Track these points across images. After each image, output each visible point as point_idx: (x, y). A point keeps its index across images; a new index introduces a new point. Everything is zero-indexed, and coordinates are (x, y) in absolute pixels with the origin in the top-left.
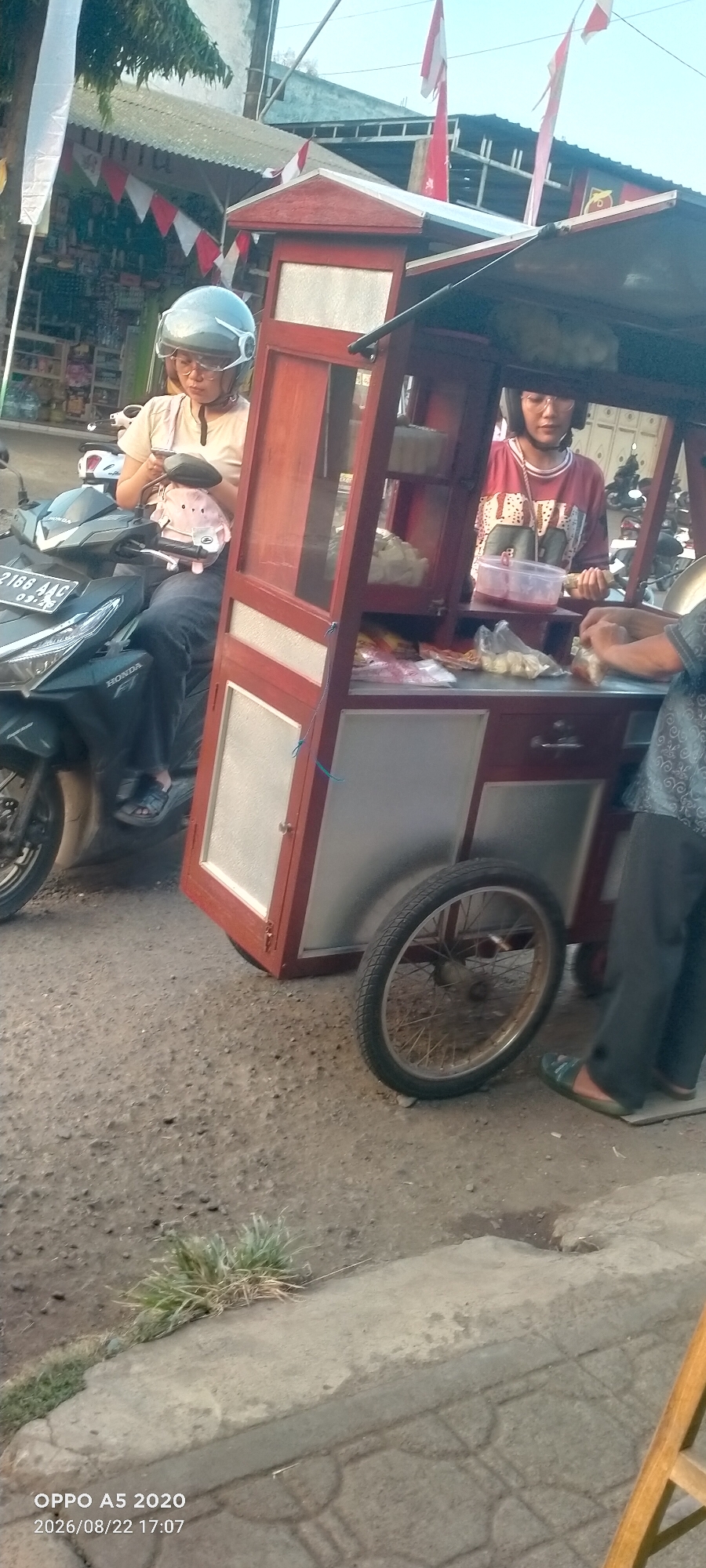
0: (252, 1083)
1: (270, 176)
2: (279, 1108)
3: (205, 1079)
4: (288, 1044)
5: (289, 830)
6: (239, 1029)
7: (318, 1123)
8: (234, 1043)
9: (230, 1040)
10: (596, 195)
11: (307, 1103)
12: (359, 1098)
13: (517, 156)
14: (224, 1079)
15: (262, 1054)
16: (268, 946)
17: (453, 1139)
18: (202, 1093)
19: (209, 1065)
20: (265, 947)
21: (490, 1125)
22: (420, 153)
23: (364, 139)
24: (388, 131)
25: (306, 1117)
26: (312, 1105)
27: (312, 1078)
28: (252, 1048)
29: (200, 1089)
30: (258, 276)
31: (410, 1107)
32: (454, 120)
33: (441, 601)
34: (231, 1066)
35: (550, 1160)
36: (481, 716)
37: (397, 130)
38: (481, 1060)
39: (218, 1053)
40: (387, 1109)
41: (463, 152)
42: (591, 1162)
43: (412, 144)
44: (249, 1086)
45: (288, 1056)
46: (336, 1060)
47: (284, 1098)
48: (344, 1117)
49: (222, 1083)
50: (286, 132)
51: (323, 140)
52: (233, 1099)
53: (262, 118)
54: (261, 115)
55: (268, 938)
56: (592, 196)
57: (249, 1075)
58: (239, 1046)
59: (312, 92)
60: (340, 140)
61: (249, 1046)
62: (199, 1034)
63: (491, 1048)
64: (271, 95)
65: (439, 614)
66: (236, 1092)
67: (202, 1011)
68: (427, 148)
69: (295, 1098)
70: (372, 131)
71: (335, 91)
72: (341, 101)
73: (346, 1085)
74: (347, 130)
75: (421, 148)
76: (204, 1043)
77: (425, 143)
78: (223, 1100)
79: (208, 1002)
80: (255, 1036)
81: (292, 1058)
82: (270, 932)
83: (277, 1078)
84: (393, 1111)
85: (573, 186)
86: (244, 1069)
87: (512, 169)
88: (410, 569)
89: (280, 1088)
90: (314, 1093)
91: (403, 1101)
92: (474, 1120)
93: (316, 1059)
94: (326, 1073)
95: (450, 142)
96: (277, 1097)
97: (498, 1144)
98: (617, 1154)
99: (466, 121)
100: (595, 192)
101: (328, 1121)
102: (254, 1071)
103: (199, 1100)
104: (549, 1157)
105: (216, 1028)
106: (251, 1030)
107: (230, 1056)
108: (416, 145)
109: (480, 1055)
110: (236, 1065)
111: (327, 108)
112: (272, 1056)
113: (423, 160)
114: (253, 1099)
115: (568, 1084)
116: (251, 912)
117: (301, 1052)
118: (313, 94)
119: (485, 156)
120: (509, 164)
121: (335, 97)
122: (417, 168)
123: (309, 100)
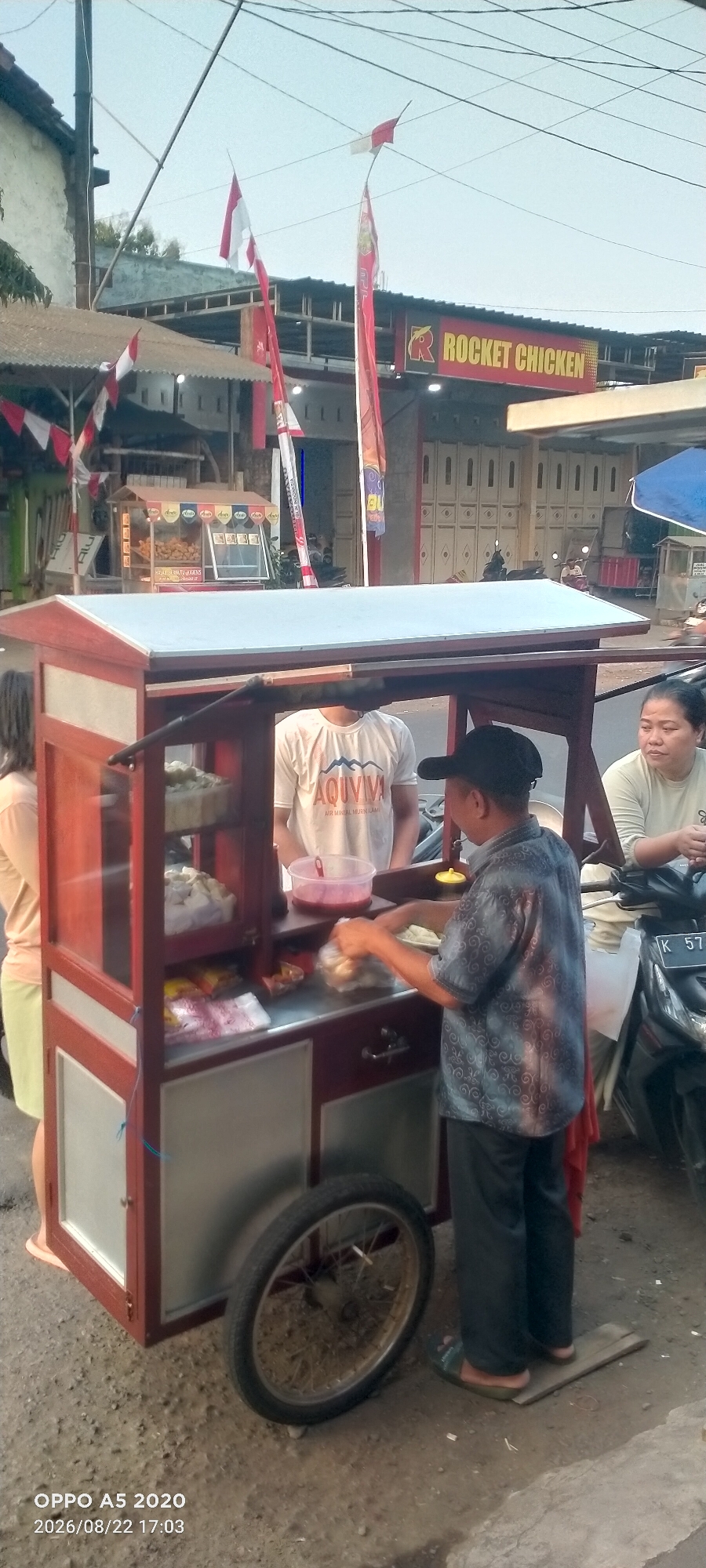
0: (142, 1444)
1: (107, 370)
2: (169, 1471)
3: (93, 1449)
4: (176, 1383)
5: (130, 1203)
6: (127, 1374)
7: (208, 1481)
8: (121, 1395)
9: (117, 1392)
10: (416, 332)
11: (198, 1456)
12: (250, 1437)
13: (338, 310)
14: (113, 1446)
15: (151, 1402)
16: (130, 1316)
17: (345, 1470)
18: (90, 1470)
19: (97, 1431)
20: (128, 1317)
21: (382, 1441)
22: (246, 320)
23: (194, 313)
24: (214, 303)
25: (196, 1477)
26: (202, 1457)
27: (201, 1422)
28: (140, 1396)
29: (88, 1464)
30: (111, 455)
31: (302, 1437)
32: (273, 287)
33: (253, 931)
34: (120, 1426)
35: (442, 1472)
36: (305, 1048)
37: (221, 302)
38: (366, 1368)
39: (106, 1412)
40: (277, 1446)
41: (286, 315)
42: (483, 1464)
43: (239, 312)
44: (138, 1447)
45: (177, 1400)
46: (226, 1393)
47: (174, 1457)
48: (235, 1466)
49: (110, 1452)
50: (120, 316)
51: (156, 318)
52: (121, 1471)
53: (95, 306)
54: (93, 304)
55: (130, 1309)
56: (413, 334)
57: (137, 1433)
58: (126, 1398)
59: (141, 269)
60: (172, 316)
61: (137, 1395)
62: (87, 1391)
63: (375, 1353)
64: (100, 283)
65: (254, 943)
66: (124, 1460)
67: (89, 1359)
68: (252, 316)
69: (184, 1453)
70: (200, 305)
71: (162, 264)
72: (170, 272)
73: (236, 1424)
74: (175, 307)
75: (247, 315)
76: (92, 1402)
77: (249, 311)
78: (111, 1473)
79: (94, 1345)
80: (143, 1381)
81: (181, 1401)
82: (130, 1302)
83: (165, 1431)
84: (283, 1447)
85: (393, 326)
86: (132, 1427)
87: (333, 321)
88: (218, 909)
89: (170, 1444)
90: (204, 1442)
91: (293, 1432)
92: (366, 1438)
93: (204, 1396)
94: (216, 1413)
95: (273, 307)
96: (167, 1456)
97: (390, 1464)
98: (510, 1447)
99: (284, 286)
100: (414, 330)
101: (219, 1476)
102: (142, 1428)
103: (87, 1480)
104: (441, 1469)
105: (103, 1379)
106: (138, 1374)
107: (118, 1412)
108: (242, 314)
109: (364, 1363)
110: (125, 1422)
111: (158, 281)
112: (160, 1404)
113: (250, 327)
114: (142, 1465)
115: (456, 1372)
116: (111, 1279)
117: (191, 1389)
118: (142, 270)
119: (307, 314)
120: (330, 317)
121: (163, 269)
122: (246, 334)
123: (140, 276)
